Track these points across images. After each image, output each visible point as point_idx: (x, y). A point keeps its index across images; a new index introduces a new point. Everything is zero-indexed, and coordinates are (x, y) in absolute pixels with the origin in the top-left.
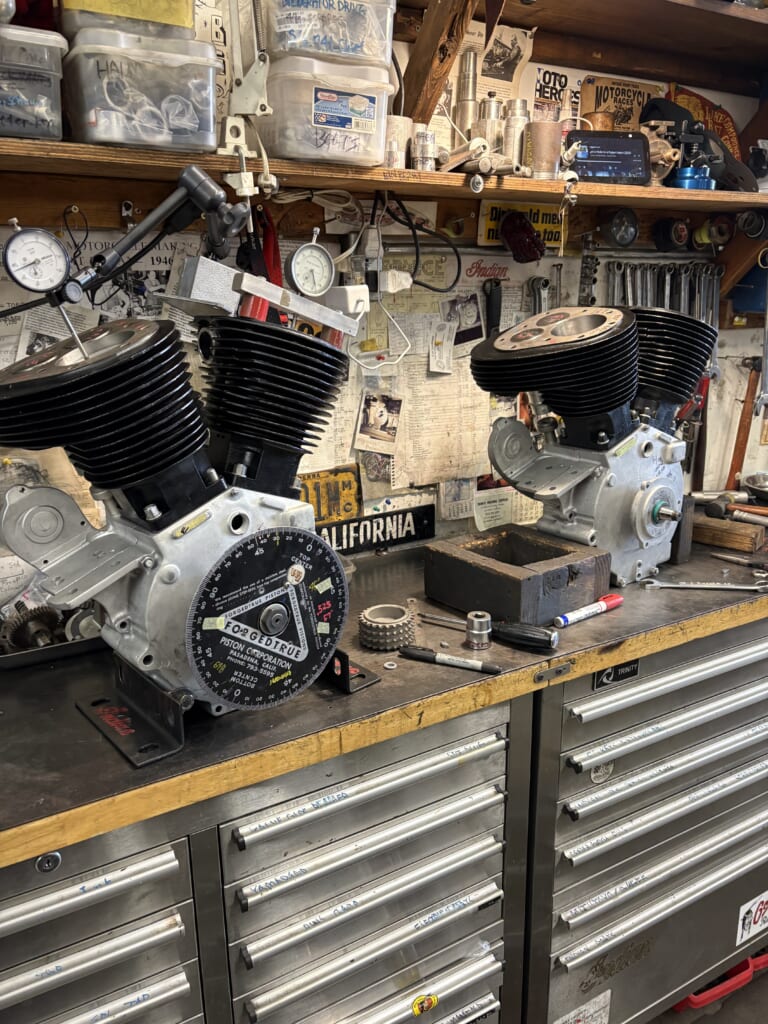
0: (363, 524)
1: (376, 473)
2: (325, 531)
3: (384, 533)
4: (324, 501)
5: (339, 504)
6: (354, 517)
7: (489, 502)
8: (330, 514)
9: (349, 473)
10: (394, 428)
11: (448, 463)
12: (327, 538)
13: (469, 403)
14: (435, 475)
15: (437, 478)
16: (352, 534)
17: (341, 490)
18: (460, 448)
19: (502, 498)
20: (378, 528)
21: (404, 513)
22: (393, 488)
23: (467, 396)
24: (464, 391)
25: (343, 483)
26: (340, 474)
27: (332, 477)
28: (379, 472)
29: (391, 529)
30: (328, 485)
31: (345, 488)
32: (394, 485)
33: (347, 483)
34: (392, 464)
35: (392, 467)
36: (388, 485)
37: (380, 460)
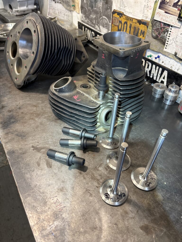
1: (157, 33)
3: (150, 72)
21: (164, 69)
29: (154, 73)
30: (135, 28)
31: (141, 34)
32: (166, 48)
33: (143, 32)
34: (169, 33)
35: (168, 35)
36: (163, 46)
37: (163, 26)
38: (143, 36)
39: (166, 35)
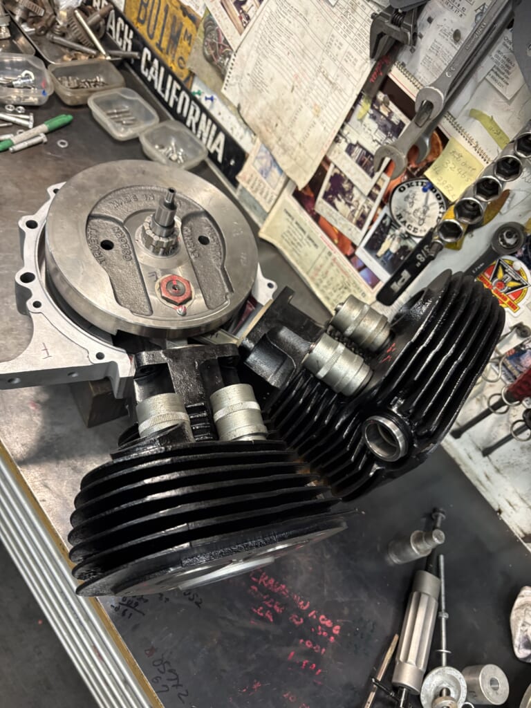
0: (183, 94)
1: (212, 52)
2: (156, 62)
3: (197, 124)
4: (167, 32)
5: (175, 51)
6: (182, 79)
7: (297, 223)
8: (167, 53)
9: (194, 26)
10: (248, 18)
11: (275, 124)
12: (157, 72)
13: (332, 74)
14: (258, 122)
15: (258, 127)
16: (174, 92)
17: (182, 36)
18: (293, 121)
19: (312, 237)
20: (194, 115)
21: (220, 129)
22: (223, 91)
23: (334, 60)
24: (335, 50)
25: (186, 31)
26: (187, 18)
27: (180, 13)
28: (216, 54)
29: (204, 130)
30: (175, 18)
31: (186, 39)
32: (225, 89)
33: (189, 35)
34: (232, 61)
35: (230, 65)
36: (220, 81)
37: (222, 43)
38: (189, 44)
39: (227, 64)
